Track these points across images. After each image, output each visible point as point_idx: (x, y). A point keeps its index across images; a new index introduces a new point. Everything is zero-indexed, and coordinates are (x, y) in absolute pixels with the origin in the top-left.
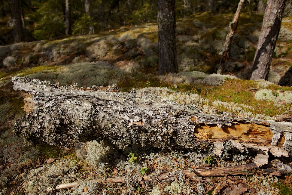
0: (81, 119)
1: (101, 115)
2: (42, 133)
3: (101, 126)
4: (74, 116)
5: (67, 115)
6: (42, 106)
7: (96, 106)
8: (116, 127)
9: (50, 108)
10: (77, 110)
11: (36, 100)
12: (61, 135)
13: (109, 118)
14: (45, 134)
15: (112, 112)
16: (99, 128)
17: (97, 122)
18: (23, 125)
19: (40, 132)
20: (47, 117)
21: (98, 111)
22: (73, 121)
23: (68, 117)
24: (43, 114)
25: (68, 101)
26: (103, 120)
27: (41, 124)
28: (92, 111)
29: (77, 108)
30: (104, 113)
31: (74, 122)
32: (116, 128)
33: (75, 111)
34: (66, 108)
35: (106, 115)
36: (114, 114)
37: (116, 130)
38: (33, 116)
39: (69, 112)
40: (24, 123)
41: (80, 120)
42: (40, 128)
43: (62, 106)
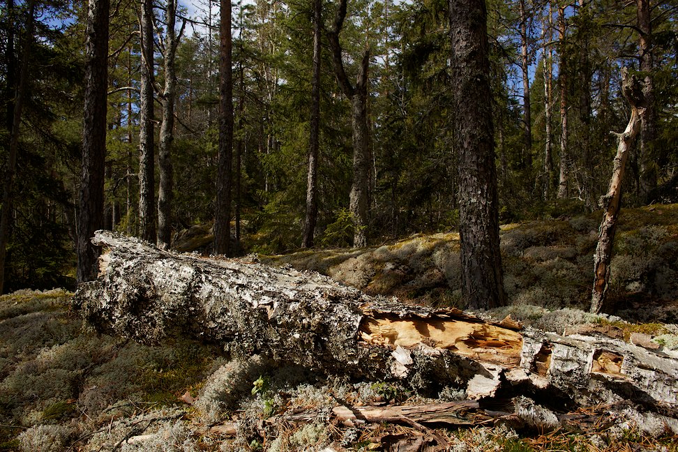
0: (174, 291)
1: (206, 288)
2: (111, 312)
3: (204, 310)
4: (163, 286)
5: (153, 283)
6: (119, 266)
7: (201, 272)
8: (229, 314)
9: (130, 270)
10: (170, 276)
11: (114, 256)
12: (139, 319)
13: (218, 295)
14: (116, 314)
15: (225, 285)
16: (201, 312)
17: (198, 300)
18: (87, 295)
19: (109, 309)
20: (122, 285)
21: (202, 282)
22: (159, 294)
23: (154, 287)
24: (119, 280)
25: (160, 263)
26: (208, 298)
27: (112, 296)
28: (193, 280)
29: (171, 273)
30: (211, 287)
31: (161, 297)
32: (229, 317)
33: (167, 278)
34: (155, 273)
35: (214, 289)
36: (227, 290)
37: (227, 320)
38: (104, 282)
39: (158, 280)
40: (90, 291)
41: (171, 293)
42: (109, 303)
43: (149, 268)
